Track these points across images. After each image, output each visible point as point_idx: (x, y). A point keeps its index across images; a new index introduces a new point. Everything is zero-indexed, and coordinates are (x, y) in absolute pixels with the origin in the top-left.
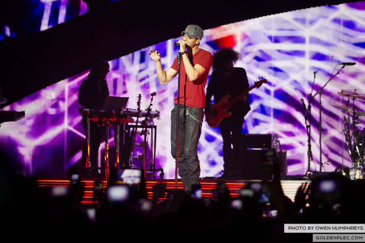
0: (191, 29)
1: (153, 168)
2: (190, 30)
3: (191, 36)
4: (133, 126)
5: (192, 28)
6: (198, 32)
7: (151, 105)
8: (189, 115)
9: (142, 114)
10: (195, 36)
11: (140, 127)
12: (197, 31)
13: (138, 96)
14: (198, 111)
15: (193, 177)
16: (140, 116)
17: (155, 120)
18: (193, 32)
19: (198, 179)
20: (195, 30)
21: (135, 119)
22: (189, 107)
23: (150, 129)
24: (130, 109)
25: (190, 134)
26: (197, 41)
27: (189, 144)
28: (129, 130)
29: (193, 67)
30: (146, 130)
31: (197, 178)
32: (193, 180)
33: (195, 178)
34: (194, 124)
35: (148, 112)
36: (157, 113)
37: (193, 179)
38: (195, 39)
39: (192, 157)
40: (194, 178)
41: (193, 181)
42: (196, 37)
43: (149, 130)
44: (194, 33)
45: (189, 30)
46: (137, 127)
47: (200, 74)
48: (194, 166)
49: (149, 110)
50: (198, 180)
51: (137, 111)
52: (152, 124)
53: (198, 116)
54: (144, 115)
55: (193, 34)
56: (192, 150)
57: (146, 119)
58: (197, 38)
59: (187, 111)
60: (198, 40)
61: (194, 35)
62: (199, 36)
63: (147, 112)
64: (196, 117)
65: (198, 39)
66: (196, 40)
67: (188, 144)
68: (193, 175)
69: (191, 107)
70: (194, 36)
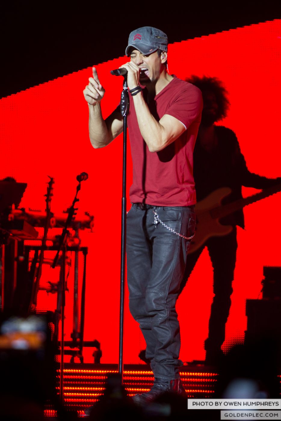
0: (139, 35)
1: (78, 340)
2: (140, 39)
3: (147, 48)
4: (36, 248)
5: (141, 34)
6: (157, 37)
7: (76, 200)
8: (159, 223)
9: (55, 223)
10: (155, 46)
11: (51, 248)
12: (154, 34)
13: (49, 180)
14: (180, 214)
15: (162, 358)
16: (52, 224)
17: (83, 233)
18: (148, 39)
19: (173, 363)
20: (149, 34)
21: (40, 230)
22: (159, 207)
23: (74, 252)
24: (30, 210)
25: (160, 262)
26: (162, 57)
27: (156, 284)
28: (27, 257)
29: (156, 122)
30: (64, 257)
31: (171, 361)
32: (162, 364)
33: (167, 360)
34: (171, 242)
35: (70, 218)
36: (87, 218)
37: (162, 361)
38: (156, 54)
39: (162, 312)
40: (165, 360)
41: (163, 367)
42: (157, 47)
43: (71, 255)
44: (151, 41)
45: (138, 40)
46: (44, 247)
47: (172, 136)
48: (166, 333)
49: (71, 211)
50: (174, 365)
51: (44, 214)
52: (76, 241)
53: (180, 225)
54: (59, 223)
55: (149, 44)
56: (161, 298)
57: (65, 232)
58: (160, 48)
59: (156, 216)
60: (163, 53)
61: (152, 44)
62: (162, 44)
63: (66, 216)
64: (175, 226)
65: (162, 51)
66: (160, 55)
67: (154, 285)
68: (162, 352)
69: (163, 207)
70: (153, 48)
